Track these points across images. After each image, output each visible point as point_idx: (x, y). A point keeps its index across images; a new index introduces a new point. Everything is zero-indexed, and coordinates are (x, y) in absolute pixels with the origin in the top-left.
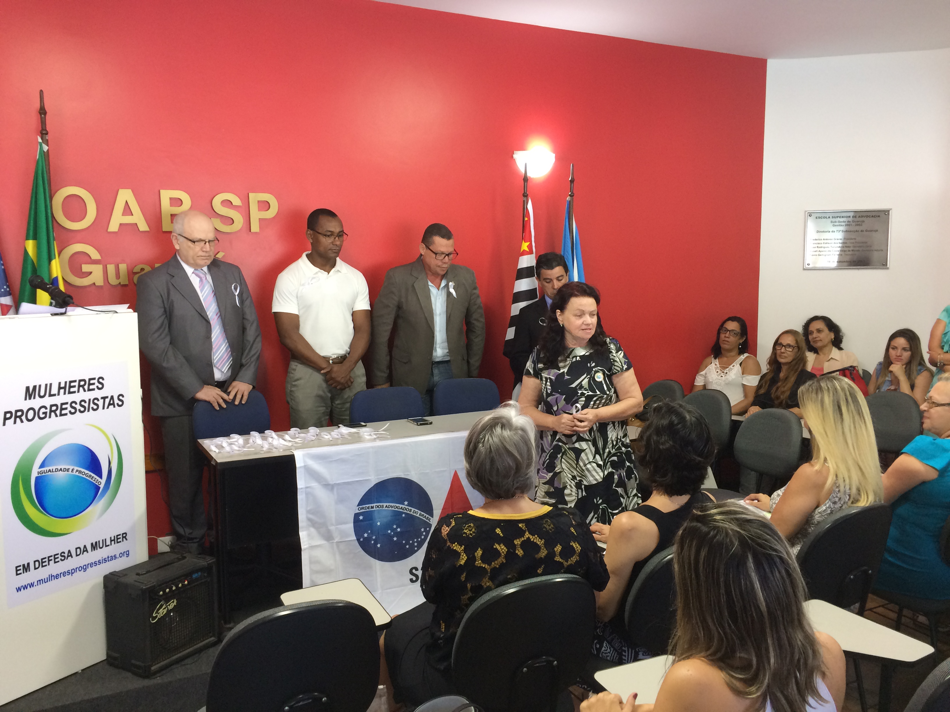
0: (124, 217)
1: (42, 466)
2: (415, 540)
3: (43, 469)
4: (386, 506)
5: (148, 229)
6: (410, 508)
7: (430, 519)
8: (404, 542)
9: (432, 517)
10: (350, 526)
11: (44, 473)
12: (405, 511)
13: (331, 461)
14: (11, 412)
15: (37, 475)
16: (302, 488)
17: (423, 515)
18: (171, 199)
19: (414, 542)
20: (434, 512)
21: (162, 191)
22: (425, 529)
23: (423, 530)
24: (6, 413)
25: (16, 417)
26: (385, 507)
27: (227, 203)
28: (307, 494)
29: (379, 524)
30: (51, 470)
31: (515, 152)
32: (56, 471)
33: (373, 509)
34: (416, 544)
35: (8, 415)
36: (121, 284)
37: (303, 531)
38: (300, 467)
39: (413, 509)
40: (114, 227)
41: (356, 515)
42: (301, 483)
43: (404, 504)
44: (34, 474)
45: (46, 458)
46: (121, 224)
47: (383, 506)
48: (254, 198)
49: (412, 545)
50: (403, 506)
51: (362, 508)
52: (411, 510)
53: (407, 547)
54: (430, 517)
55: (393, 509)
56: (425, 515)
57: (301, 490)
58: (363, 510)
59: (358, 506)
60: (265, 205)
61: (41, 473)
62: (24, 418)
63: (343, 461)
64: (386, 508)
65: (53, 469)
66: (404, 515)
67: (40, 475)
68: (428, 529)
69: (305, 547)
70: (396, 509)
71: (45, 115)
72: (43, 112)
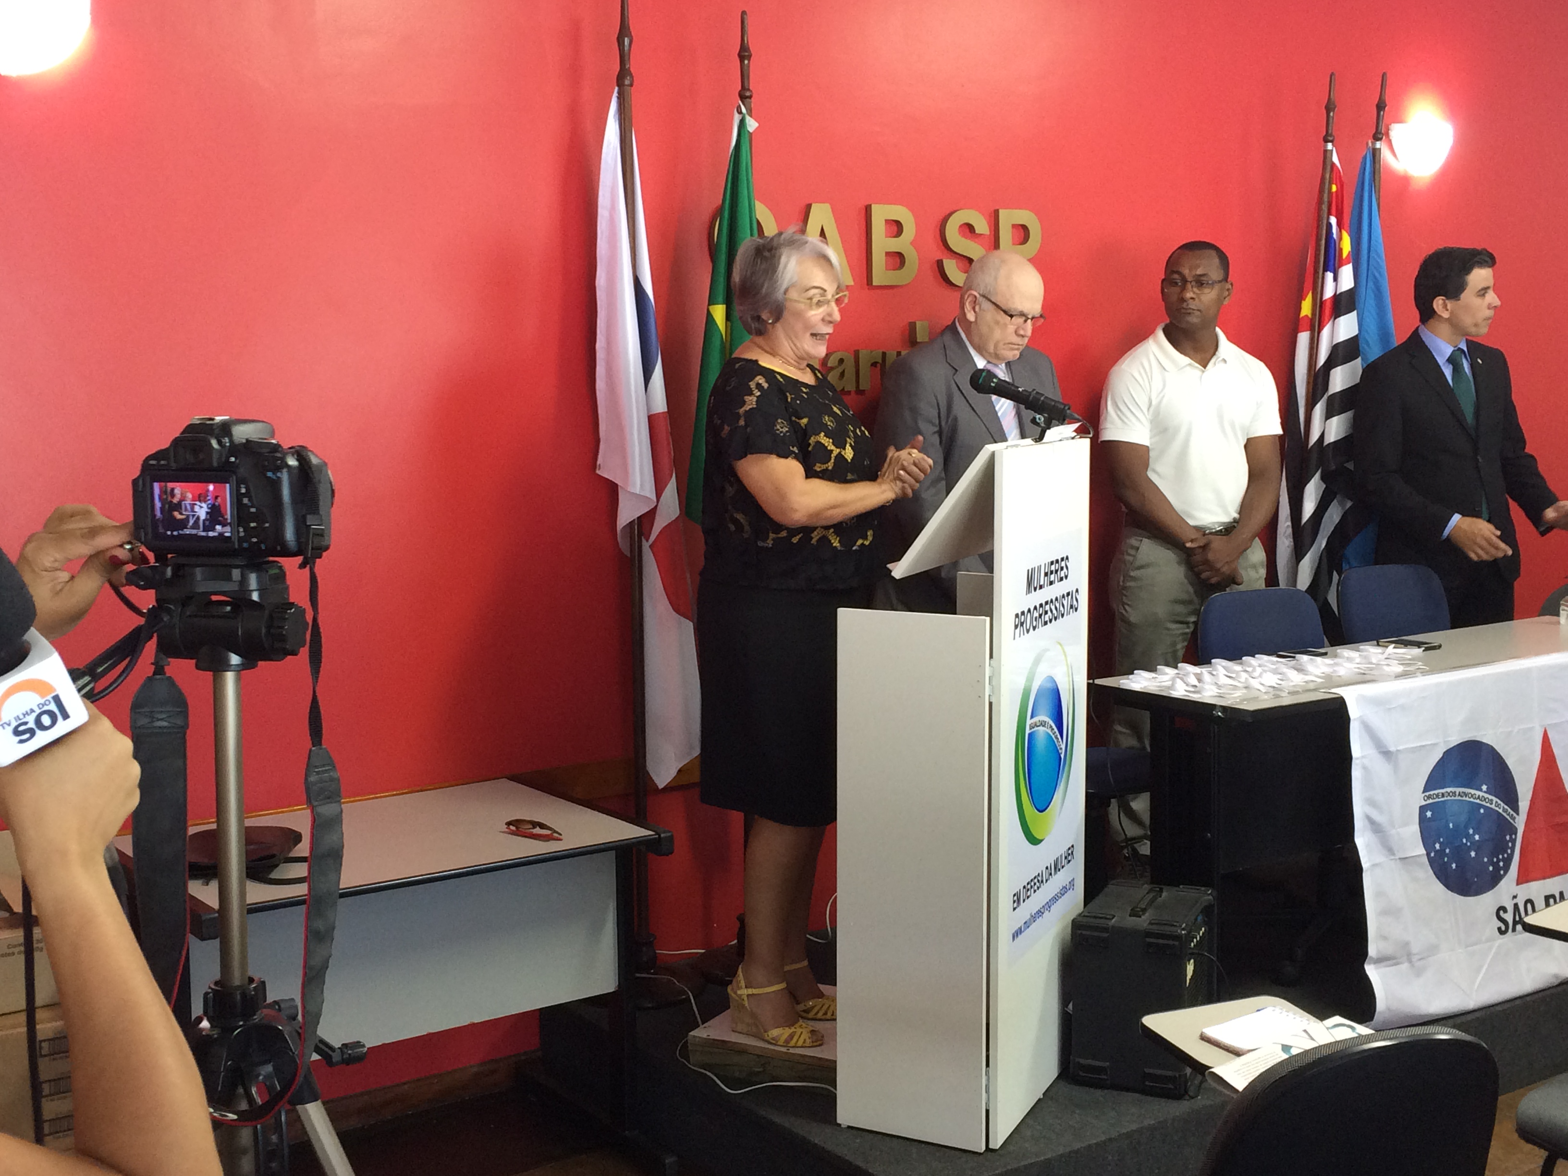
1: (1033, 712)
2: (1501, 857)
3: (1033, 720)
4: (1459, 795)
6: (1491, 797)
7: (1515, 818)
8: (1486, 860)
9: (1518, 814)
10: (1414, 829)
11: (1034, 728)
12: (1484, 803)
13: (1390, 709)
16: (1357, 759)
17: (1505, 811)
18: (886, 221)
19: (1499, 861)
20: (1520, 804)
21: (874, 207)
22: (1511, 837)
23: (1508, 838)
25: (1021, 624)
26: (1457, 794)
27: (967, 229)
28: (1365, 768)
29: (1451, 825)
32: (1040, 726)
33: (1442, 799)
34: (1501, 864)
37: (1359, 836)
38: (1355, 719)
39: (1495, 799)
41: (1423, 810)
42: (1356, 748)
43: (1481, 790)
44: (1028, 731)
45: (1035, 701)
47: (1455, 792)
49: (1496, 865)
50: (1481, 794)
51: (1429, 797)
52: (1492, 800)
53: (1491, 868)
54: (1515, 815)
55: (1467, 799)
56: (1509, 810)
57: (1358, 761)
58: (1431, 801)
59: (1424, 792)
61: (1031, 727)
62: (1025, 626)
63: (1403, 708)
64: (1460, 798)
65: (1038, 722)
66: (1482, 811)
67: (1030, 731)
68: (1514, 836)
69: (1367, 866)
70: (1472, 800)
71: (749, 61)
72: (744, 54)
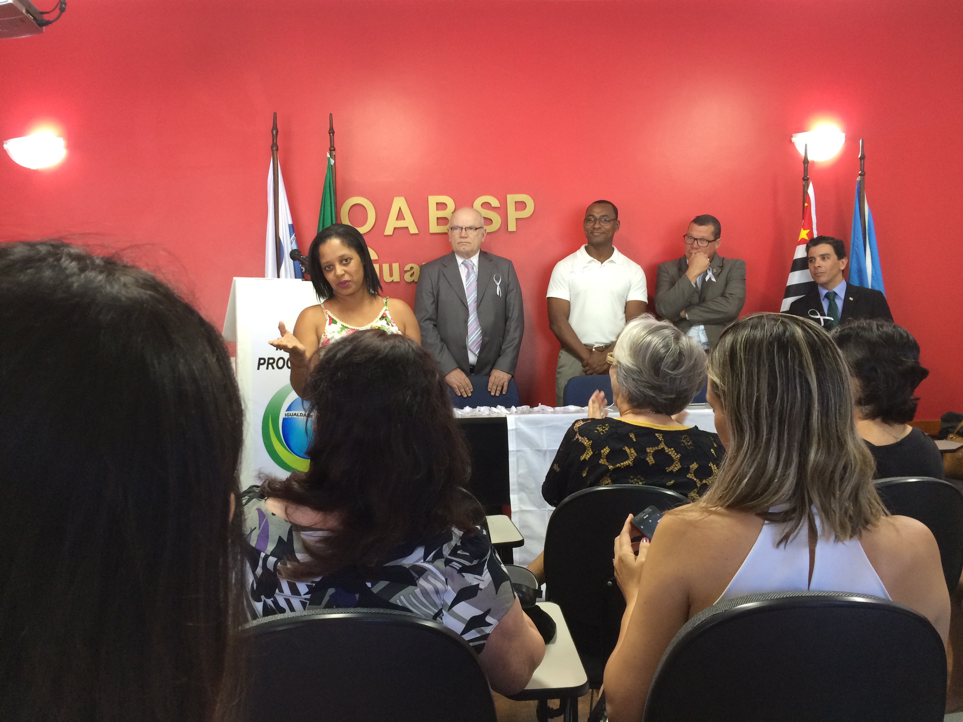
0: (397, 221)
1: (289, 409)
3: (289, 412)
5: (418, 232)
11: (291, 416)
14: (264, 359)
15: (285, 417)
16: (513, 451)
18: (437, 203)
21: (430, 198)
24: (260, 359)
25: (268, 364)
27: (486, 205)
28: (518, 457)
30: (297, 415)
31: (793, 135)
32: (300, 416)
35: (262, 361)
36: (394, 281)
37: (514, 494)
38: (512, 430)
40: (389, 231)
42: (512, 446)
44: (282, 416)
45: (293, 402)
46: (395, 228)
48: (512, 199)
57: (512, 453)
60: (520, 206)
61: (288, 415)
62: (275, 365)
65: (298, 414)
67: (287, 417)
69: (516, 510)
71: (333, 135)
72: (332, 131)
